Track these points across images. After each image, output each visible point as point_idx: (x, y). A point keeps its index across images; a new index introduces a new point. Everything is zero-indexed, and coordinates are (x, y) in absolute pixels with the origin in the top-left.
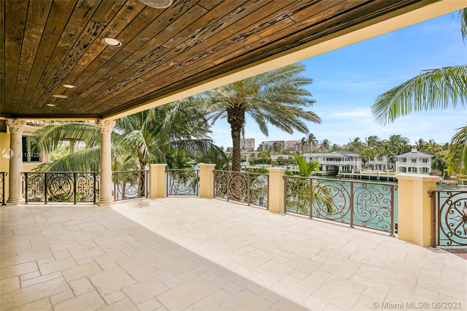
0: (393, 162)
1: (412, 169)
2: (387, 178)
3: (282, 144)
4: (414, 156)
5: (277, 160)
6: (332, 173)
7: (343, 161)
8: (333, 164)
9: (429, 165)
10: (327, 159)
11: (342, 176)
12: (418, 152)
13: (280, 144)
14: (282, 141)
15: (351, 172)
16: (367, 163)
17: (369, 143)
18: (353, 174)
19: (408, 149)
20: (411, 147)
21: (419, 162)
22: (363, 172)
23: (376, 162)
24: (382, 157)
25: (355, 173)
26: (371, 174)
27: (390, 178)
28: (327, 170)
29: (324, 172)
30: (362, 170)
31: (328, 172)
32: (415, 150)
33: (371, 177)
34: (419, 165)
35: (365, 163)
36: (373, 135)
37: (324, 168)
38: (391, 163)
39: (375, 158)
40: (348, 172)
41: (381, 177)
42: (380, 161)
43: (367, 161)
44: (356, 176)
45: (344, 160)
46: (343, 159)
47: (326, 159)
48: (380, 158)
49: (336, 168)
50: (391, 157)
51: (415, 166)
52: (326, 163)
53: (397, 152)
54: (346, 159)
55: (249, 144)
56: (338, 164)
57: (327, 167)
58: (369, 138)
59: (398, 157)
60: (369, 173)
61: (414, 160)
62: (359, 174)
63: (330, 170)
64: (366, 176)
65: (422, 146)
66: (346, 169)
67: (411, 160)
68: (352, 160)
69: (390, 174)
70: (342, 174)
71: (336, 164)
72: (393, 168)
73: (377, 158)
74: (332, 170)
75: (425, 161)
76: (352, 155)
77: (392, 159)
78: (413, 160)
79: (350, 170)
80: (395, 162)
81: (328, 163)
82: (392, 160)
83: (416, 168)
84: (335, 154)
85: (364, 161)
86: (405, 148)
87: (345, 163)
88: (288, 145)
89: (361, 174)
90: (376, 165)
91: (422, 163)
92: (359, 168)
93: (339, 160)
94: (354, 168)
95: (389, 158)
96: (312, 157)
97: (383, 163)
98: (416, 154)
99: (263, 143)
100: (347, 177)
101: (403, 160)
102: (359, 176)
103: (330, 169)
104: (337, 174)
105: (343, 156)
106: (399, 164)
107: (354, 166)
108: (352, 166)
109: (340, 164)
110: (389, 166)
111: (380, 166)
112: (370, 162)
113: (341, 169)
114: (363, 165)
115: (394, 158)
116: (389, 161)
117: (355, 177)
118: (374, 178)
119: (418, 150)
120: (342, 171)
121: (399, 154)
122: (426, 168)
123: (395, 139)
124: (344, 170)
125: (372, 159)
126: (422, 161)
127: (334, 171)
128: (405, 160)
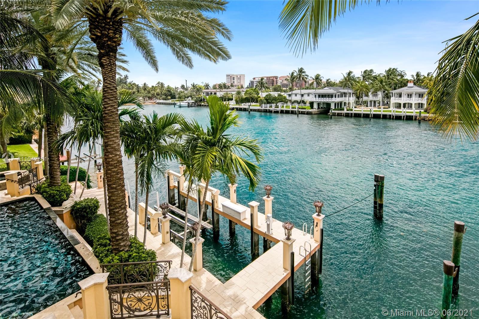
0: (388, 98)
1: (407, 105)
2: (380, 115)
3: (275, 80)
4: (410, 91)
5: (265, 97)
6: (324, 111)
7: (335, 97)
8: (325, 101)
9: (424, 101)
10: (319, 96)
11: (334, 114)
12: (414, 86)
13: (273, 80)
14: (275, 77)
15: (343, 110)
16: (361, 100)
17: (364, 77)
18: (345, 111)
19: (404, 84)
20: (408, 81)
21: (415, 97)
22: (356, 109)
23: (371, 98)
24: (377, 92)
25: (348, 110)
26: (364, 111)
27: (383, 115)
28: (319, 108)
29: (315, 109)
30: (355, 107)
31: (320, 110)
32: (410, 84)
33: (364, 114)
34: (414, 100)
35: (359, 99)
36: (369, 69)
37: (315, 106)
38: (386, 99)
39: (370, 94)
40: (341, 110)
41: (374, 115)
42: (375, 97)
43: (361, 97)
44: (348, 113)
45: (337, 96)
46: (335, 95)
47: (317, 96)
48: (375, 94)
49: (329, 105)
50: (386, 92)
51: (410, 102)
52: (317, 101)
53: (393, 87)
54: (338, 95)
55: (238, 81)
56: (330, 101)
57: (319, 104)
58: (365, 72)
59: (394, 92)
60: (362, 110)
61: (410, 96)
62: (352, 112)
63: (322, 108)
64: (359, 114)
65: (419, 80)
66: (338, 106)
67: (407, 95)
68: (345, 96)
69: (384, 111)
70: (333, 111)
71: (327, 101)
72: (388, 104)
73: (372, 93)
74: (324, 108)
75: (421, 95)
76: (346, 91)
77: (387, 94)
78: (408, 95)
79: (343, 107)
80: (390, 97)
81: (320, 101)
82: (387, 96)
83: (411, 104)
84: (327, 90)
85: (358, 98)
86: (401, 82)
87: (338, 100)
88: (281, 81)
89: (353, 112)
90: (371, 101)
91: (417, 98)
92: (352, 105)
93: (332, 96)
94: (347, 105)
95: (384, 93)
96: (303, 93)
97: (378, 99)
98: (412, 88)
99: (254, 79)
100: (339, 115)
101: (399, 96)
102: (352, 114)
103: (322, 106)
104: (329, 112)
105: (335, 92)
106: (394, 100)
107: (347, 103)
108: (345, 103)
109: (333, 101)
110: (383, 102)
111: (375, 102)
112: (365, 98)
113: (333, 106)
114: (357, 101)
115: (390, 93)
116: (384, 97)
117: (347, 115)
118: (366, 116)
119: (415, 84)
120: (334, 108)
121: (395, 89)
122: (422, 104)
123: (391, 72)
124: (337, 108)
125: (367, 95)
126: (418, 95)
127: (326, 109)
128: (400, 96)
